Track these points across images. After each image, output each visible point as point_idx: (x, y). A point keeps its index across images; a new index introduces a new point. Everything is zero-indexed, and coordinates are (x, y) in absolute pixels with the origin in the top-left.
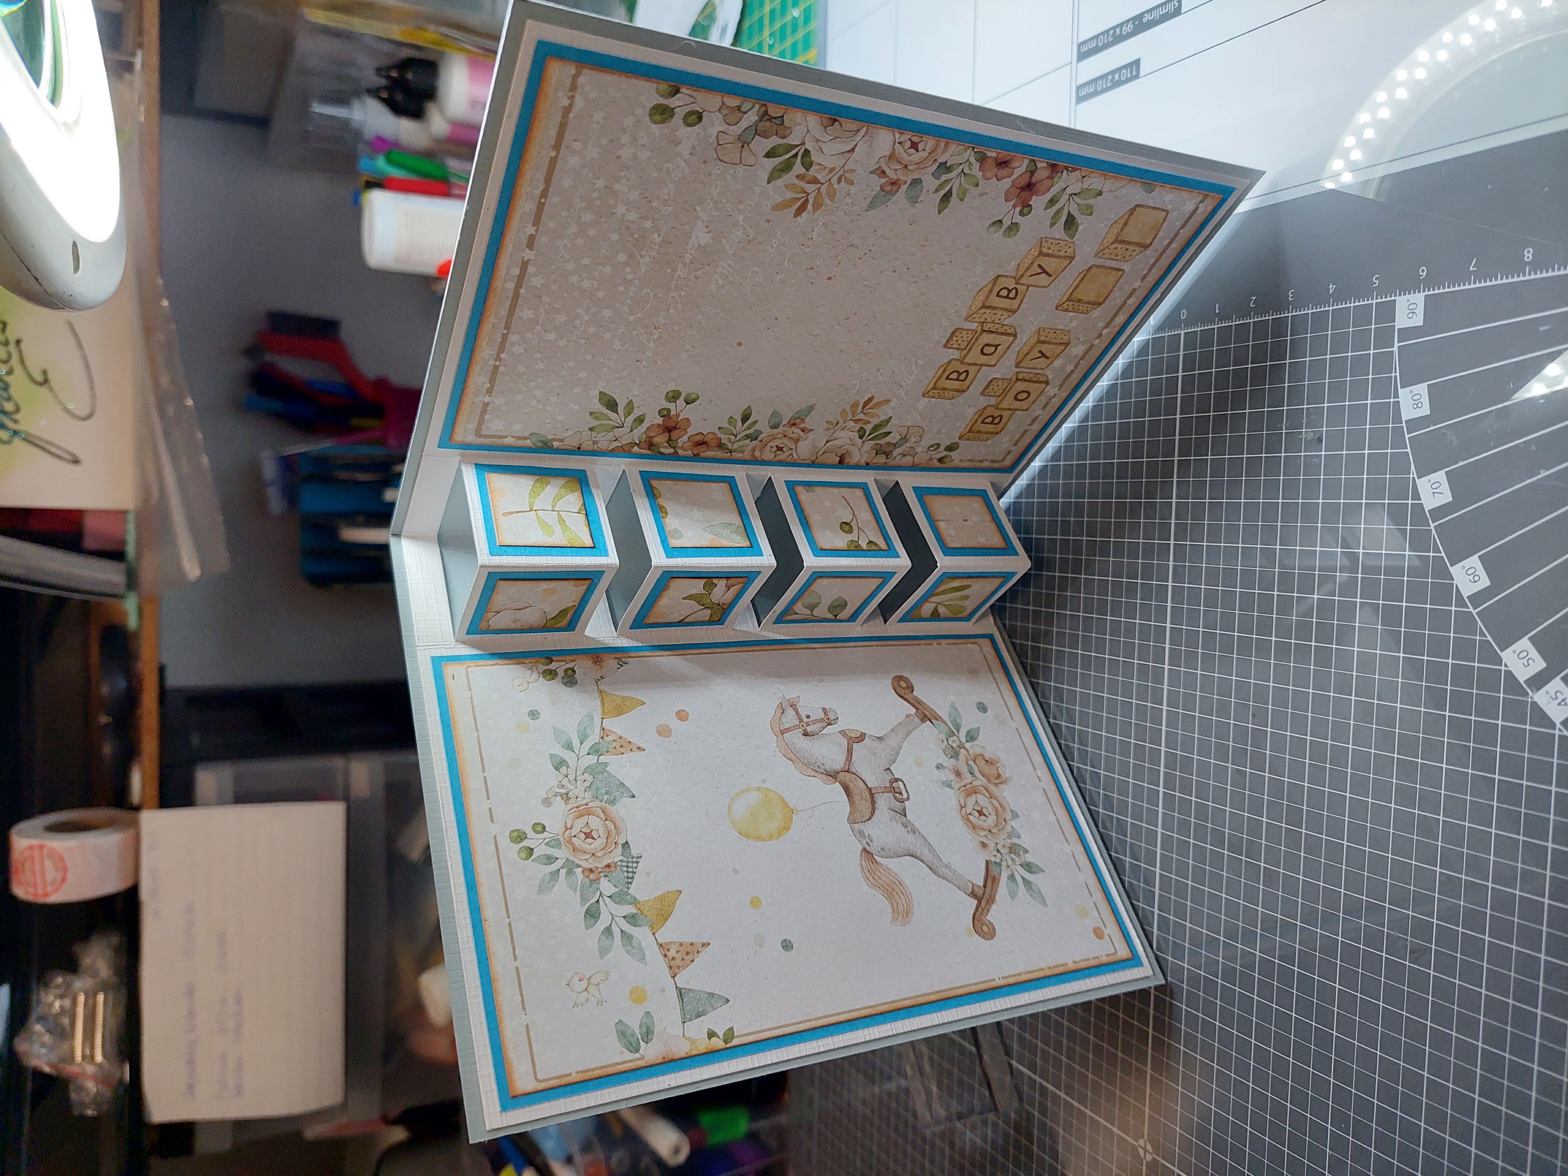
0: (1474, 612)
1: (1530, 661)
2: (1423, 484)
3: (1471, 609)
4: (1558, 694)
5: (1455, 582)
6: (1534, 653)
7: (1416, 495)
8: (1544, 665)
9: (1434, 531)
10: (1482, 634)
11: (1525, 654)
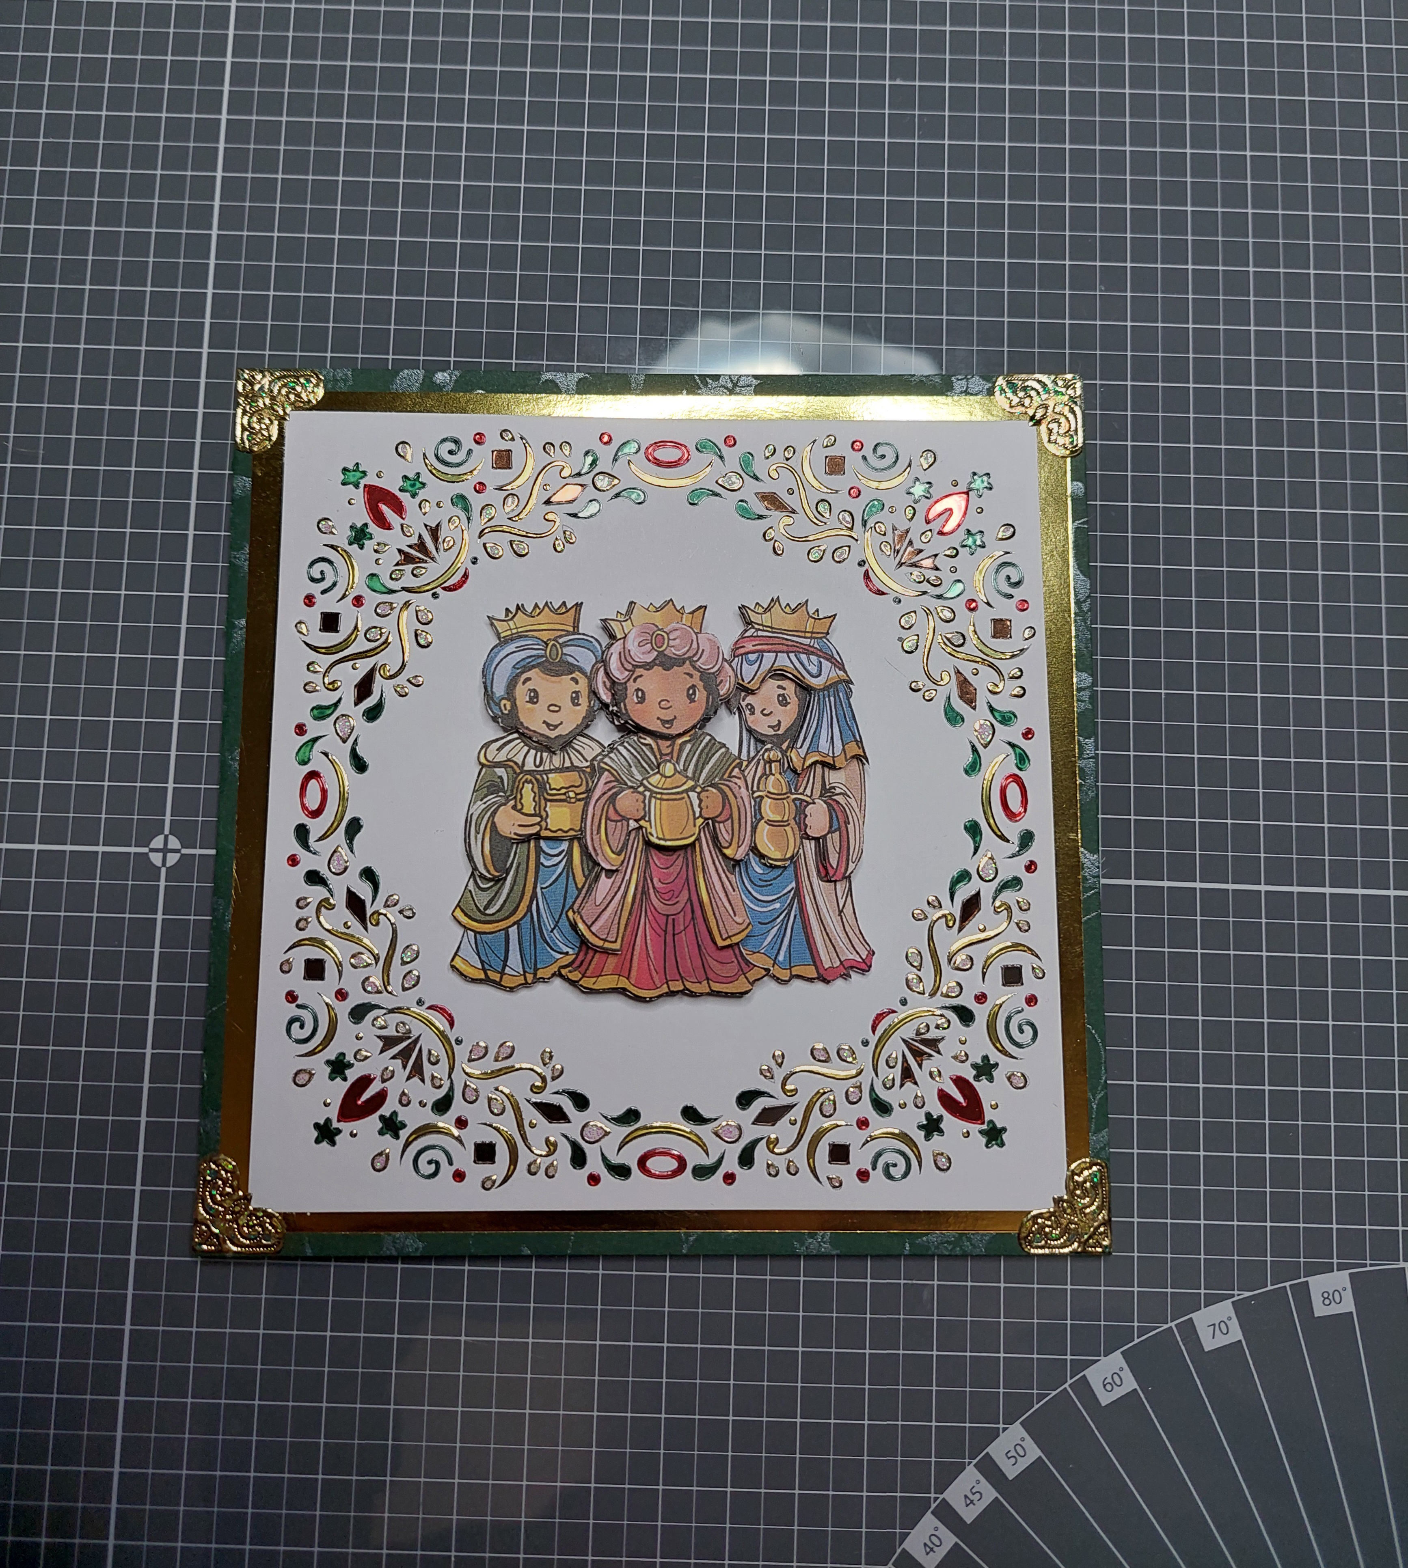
0: (1066, 1385)
1: (1013, 1460)
2: (1225, 1310)
3: (1070, 1382)
4: (978, 1496)
5: (1102, 1358)
6: (1024, 1464)
7: (1211, 1301)
8: (1011, 1477)
9: (1165, 1326)
10: (1041, 1397)
11: (1022, 1454)
